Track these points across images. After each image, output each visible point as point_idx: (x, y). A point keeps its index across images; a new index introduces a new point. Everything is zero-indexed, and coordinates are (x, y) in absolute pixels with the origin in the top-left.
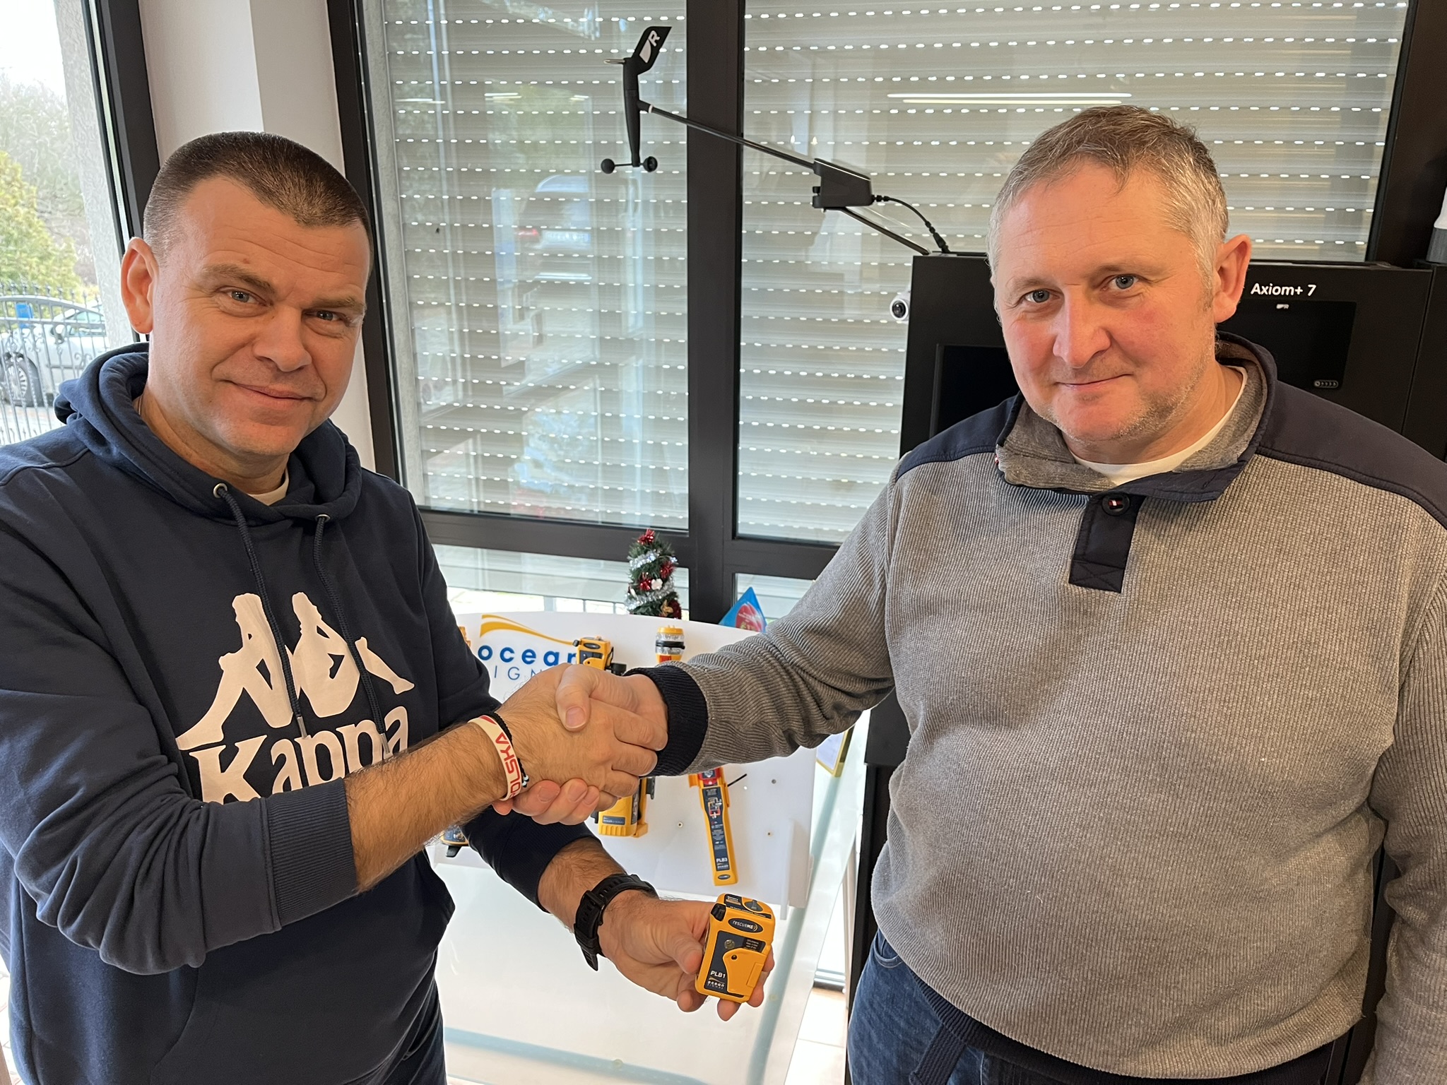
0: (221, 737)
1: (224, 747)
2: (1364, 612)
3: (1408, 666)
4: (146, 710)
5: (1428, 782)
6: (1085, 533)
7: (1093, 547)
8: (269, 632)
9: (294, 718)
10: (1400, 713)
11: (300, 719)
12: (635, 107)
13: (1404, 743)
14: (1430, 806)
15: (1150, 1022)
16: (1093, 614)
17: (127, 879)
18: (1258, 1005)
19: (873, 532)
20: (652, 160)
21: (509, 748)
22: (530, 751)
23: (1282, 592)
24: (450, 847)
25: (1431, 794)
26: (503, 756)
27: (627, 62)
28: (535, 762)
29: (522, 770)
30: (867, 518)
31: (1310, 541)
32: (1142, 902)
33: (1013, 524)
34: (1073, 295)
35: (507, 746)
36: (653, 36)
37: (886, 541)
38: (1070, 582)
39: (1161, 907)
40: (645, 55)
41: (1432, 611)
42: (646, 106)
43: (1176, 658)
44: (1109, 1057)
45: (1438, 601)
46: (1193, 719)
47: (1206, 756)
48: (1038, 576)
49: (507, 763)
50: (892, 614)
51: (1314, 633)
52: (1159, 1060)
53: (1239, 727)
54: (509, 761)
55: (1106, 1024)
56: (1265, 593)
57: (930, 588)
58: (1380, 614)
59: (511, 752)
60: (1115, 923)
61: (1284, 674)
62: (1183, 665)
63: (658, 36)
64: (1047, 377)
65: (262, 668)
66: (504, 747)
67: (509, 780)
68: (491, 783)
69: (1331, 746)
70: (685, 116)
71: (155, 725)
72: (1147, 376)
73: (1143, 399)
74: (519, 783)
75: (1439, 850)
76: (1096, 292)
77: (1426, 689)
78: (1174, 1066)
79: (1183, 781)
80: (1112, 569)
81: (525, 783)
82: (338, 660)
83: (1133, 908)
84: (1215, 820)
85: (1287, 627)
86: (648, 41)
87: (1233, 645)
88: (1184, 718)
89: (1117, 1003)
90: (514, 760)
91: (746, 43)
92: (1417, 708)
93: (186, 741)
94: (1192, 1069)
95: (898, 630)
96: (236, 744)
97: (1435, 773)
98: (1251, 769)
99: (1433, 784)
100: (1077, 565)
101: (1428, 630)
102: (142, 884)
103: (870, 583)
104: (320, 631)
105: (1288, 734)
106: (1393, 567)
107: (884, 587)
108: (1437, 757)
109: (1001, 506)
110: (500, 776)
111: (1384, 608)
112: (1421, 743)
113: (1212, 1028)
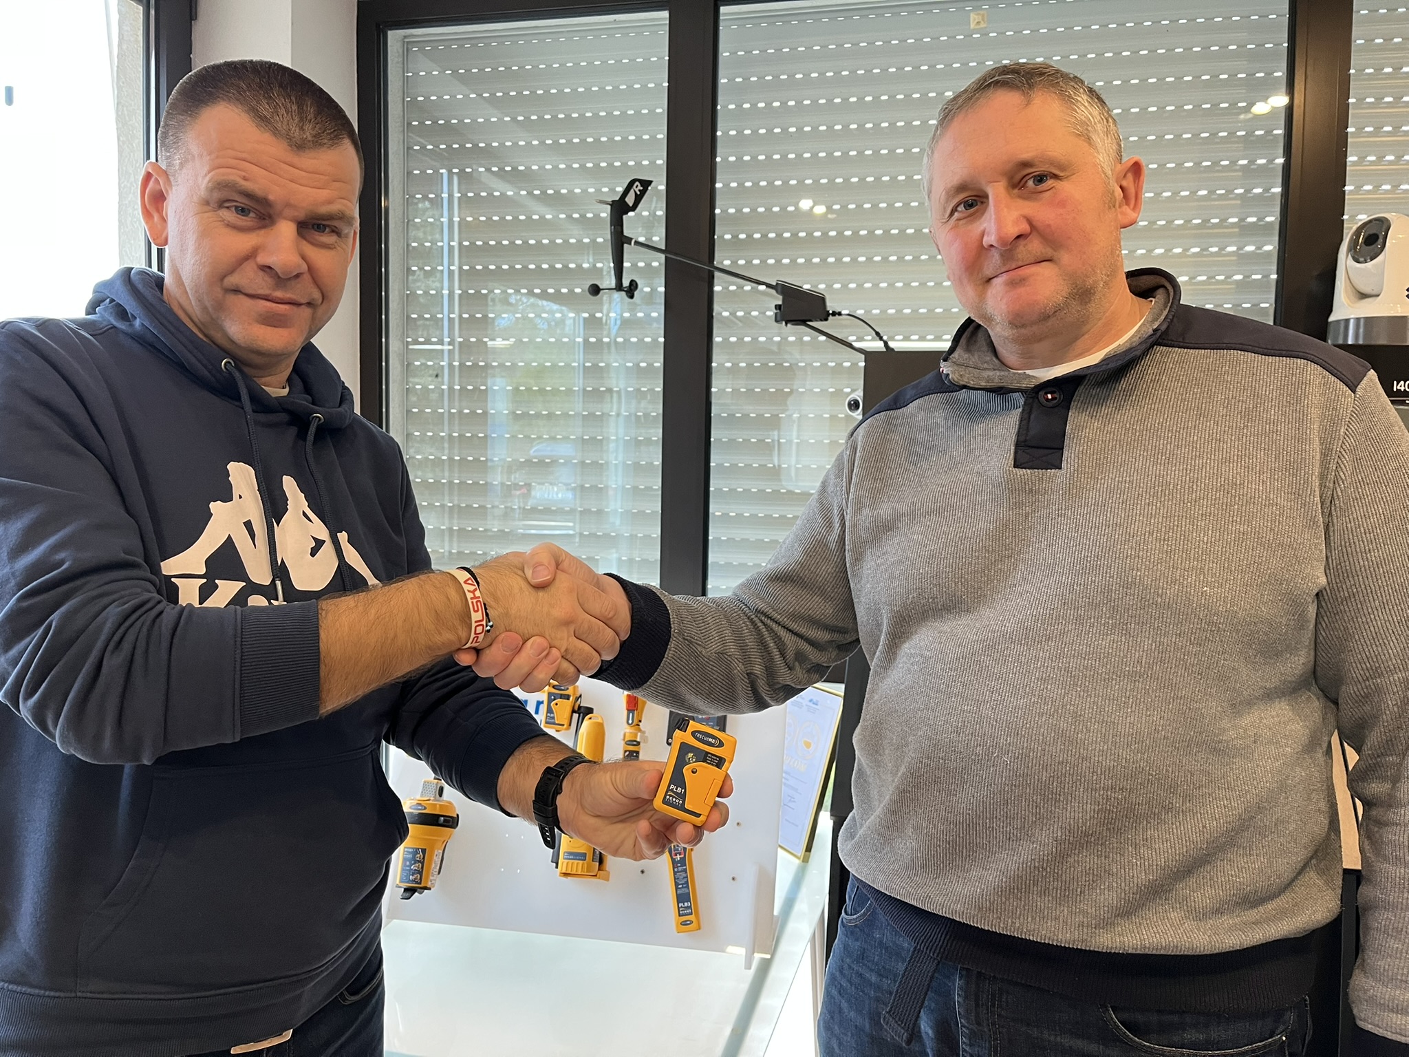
0: (203, 571)
1: (205, 580)
2: (1281, 456)
3: (1329, 505)
4: (137, 527)
5: (1367, 627)
6: (1024, 422)
7: (1032, 432)
8: (258, 500)
9: (273, 581)
10: (1329, 554)
11: (278, 583)
12: (620, 241)
13: (1338, 589)
14: (1373, 655)
15: (1123, 884)
16: (1038, 491)
17: (99, 644)
18: (1232, 876)
19: (832, 480)
20: (634, 283)
21: (475, 590)
22: (496, 599)
23: (1206, 446)
24: (406, 890)
25: (1372, 641)
26: (469, 596)
27: (613, 204)
28: (500, 610)
29: (487, 615)
30: (827, 475)
31: (1225, 405)
32: (1106, 747)
33: (960, 438)
34: (996, 191)
35: (474, 587)
36: (637, 187)
37: (844, 484)
38: (1014, 467)
39: (1125, 752)
40: (630, 200)
41: (1343, 452)
42: (629, 240)
43: (1116, 511)
44: (1085, 930)
45: (1347, 444)
46: (1137, 559)
47: (1152, 591)
48: (985, 471)
49: (472, 602)
50: (853, 542)
51: (1238, 476)
52: (1136, 931)
53: (1179, 562)
54: (475, 601)
55: (1079, 890)
56: (1191, 448)
57: (886, 508)
58: (1296, 456)
59: (478, 593)
60: (1081, 772)
61: (1216, 512)
62: (1123, 516)
63: (642, 186)
64: (980, 275)
65: (248, 525)
66: (472, 588)
67: (473, 620)
68: (457, 623)
69: (1267, 578)
70: (664, 248)
71: (143, 541)
72: (1065, 258)
73: (1064, 280)
74: (483, 625)
75: (1390, 702)
76: (1016, 191)
77: (1349, 529)
78: (1152, 937)
79: (1133, 620)
80: (1052, 451)
81: (488, 628)
82: (319, 543)
83: (1097, 754)
84: (1168, 655)
85: (1214, 473)
86: (632, 190)
87: (1167, 494)
88: (1128, 559)
89: (1088, 865)
90: (480, 601)
91: (718, 154)
92: (1344, 550)
93: (170, 567)
94: (1170, 939)
95: (859, 556)
96: (217, 581)
97: (1372, 616)
98: (1195, 599)
99: (1372, 628)
100: (1020, 452)
101: (1342, 470)
102: (113, 652)
103: (830, 525)
104: (304, 514)
105: (1226, 565)
106: (1301, 415)
107: (843, 525)
108: (1371, 598)
109: (948, 428)
110: (465, 617)
111: (1298, 451)
112: (1353, 587)
113: (1188, 900)
